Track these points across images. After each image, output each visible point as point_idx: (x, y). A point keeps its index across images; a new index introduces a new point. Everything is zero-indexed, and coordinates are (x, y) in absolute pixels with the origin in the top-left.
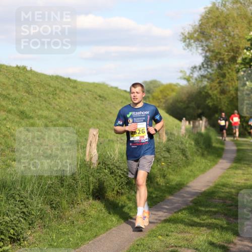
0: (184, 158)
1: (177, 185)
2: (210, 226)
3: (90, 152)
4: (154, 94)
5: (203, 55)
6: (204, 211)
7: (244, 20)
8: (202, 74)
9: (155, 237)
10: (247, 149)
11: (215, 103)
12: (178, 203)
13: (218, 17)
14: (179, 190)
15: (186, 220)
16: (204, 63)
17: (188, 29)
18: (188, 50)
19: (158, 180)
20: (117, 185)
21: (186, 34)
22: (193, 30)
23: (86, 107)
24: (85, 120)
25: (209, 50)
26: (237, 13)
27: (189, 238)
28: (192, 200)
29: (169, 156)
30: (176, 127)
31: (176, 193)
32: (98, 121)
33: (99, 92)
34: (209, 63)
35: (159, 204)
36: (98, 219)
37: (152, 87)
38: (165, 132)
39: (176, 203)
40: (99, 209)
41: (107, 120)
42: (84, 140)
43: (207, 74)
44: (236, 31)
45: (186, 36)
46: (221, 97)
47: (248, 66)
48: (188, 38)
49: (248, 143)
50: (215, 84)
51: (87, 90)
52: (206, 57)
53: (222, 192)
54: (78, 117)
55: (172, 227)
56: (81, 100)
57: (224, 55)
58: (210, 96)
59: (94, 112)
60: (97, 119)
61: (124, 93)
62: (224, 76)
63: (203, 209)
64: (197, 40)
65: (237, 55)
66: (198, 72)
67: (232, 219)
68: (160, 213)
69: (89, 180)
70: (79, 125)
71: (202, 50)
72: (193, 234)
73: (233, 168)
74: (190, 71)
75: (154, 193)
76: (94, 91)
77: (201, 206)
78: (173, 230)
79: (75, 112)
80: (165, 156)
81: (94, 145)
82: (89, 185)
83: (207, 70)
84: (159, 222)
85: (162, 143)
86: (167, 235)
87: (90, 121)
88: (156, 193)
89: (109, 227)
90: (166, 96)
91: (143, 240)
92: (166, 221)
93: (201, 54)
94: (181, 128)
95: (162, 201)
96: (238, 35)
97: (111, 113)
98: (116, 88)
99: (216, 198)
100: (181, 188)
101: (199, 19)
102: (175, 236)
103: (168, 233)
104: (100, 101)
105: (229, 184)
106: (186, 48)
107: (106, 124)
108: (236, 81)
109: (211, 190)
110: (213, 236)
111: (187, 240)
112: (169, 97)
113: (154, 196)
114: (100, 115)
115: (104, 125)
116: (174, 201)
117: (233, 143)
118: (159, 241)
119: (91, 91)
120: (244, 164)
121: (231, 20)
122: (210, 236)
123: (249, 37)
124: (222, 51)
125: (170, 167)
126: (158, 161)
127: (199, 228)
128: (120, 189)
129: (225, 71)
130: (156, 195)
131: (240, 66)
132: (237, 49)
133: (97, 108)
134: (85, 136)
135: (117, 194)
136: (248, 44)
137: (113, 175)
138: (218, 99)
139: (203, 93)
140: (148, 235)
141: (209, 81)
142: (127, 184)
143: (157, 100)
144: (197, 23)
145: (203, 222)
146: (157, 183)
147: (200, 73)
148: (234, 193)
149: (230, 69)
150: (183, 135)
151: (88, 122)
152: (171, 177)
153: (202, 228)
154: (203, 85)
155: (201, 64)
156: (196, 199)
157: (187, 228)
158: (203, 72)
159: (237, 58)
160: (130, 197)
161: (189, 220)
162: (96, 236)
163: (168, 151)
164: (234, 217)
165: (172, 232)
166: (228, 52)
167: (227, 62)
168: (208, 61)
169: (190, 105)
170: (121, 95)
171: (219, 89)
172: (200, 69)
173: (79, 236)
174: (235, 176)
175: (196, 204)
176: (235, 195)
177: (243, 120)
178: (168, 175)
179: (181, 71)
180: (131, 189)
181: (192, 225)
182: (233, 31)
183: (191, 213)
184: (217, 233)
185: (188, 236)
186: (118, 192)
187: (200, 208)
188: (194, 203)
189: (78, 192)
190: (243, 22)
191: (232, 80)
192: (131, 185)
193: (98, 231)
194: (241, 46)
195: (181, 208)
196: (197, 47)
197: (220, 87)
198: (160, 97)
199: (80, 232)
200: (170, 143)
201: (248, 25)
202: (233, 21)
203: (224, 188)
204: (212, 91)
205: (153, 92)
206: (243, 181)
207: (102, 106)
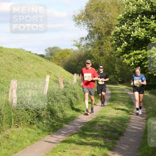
0: (75, 100)
1: (71, 117)
2: (93, 145)
3: (11, 96)
4: (55, 56)
5: (88, 30)
6: (89, 134)
7: (115, 7)
8: (87, 43)
9: (56, 152)
10: (118, 93)
11: (96, 62)
12: (72, 130)
13: (98, 4)
14: (72, 121)
15: (77, 141)
16: (89, 36)
17: (78, 13)
18: (78, 27)
19: (58, 114)
20: (30, 118)
21: (77, 16)
22: (81, 13)
23: (9, 65)
24: (8, 74)
25: (92, 27)
26: (110, 2)
27: (78, 152)
28: (81, 128)
29: (66, 98)
30: (70, 78)
31: (70, 123)
32: (17, 75)
33: (18, 55)
34: (92, 35)
35: (59, 130)
36: (17, 141)
37: (54, 51)
38: (62, 81)
39: (70, 130)
40: (18, 134)
41: (24, 74)
42: (8, 88)
43: (91, 43)
44: (111, 14)
45: (76, 17)
46: (100, 58)
47: (118, 37)
48: (78, 19)
49: (119, 88)
50: (97, 49)
51: (10, 53)
52: (90, 31)
53: (101, 122)
54: (3, 72)
55: (67, 145)
56: (5, 61)
57: (102, 30)
58: (93, 57)
59: (15, 69)
60: (16, 73)
61: (35, 55)
62: (102, 44)
63: (88, 133)
64: (84, 20)
65: (111, 30)
66: (85, 41)
67: (107, 140)
68: (60, 137)
69: (11, 115)
70: (5, 78)
71: (88, 26)
72: (81, 150)
73: (108, 106)
74: (79, 40)
75: (55, 123)
76: (15, 54)
77: (87, 131)
78: (68, 147)
79: (2, 69)
80: (63, 98)
81: (14, 91)
82: (11, 118)
83: (91, 40)
84: (59, 142)
85: (61, 89)
86: (64, 151)
87: (12, 75)
88: (57, 123)
89: (25, 146)
90: (63, 58)
91: (48, 154)
92: (63, 142)
93: (87, 29)
94: (73, 79)
95: (60, 129)
96: (111, 16)
97: (26, 69)
98: (30, 52)
99: (97, 125)
100: (74, 119)
101: (85, 6)
102: (69, 151)
103: (64, 150)
104: (18, 61)
105: (105, 116)
106: (77, 25)
107: (23, 77)
108: (110, 47)
109: (94, 120)
110: (95, 151)
111: (77, 154)
112: (65, 58)
113: (55, 125)
114: (19, 70)
115: (21, 77)
116: (69, 128)
117: (108, 89)
118: (58, 155)
119: (12, 54)
120: (115, 103)
121: (107, 7)
122: (93, 151)
123: (119, 18)
124: (101, 27)
125: (66, 105)
126: (58, 101)
127: (85, 146)
128: (32, 121)
129: (103, 41)
130: (56, 125)
131: (113, 37)
132: (111, 26)
133: (16, 65)
134: (8, 85)
135: (30, 124)
136: (118, 23)
137: (27, 112)
138: (99, 59)
139: (89, 55)
140: (51, 151)
141: (92, 48)
142: (37, 117)
143: (57, 60)
144: (84, 8)
145: (88, 142)
146: (57, 116)
147: (86, 42)
148: (109, 122)
149: (106, 39)
150: (75, 84)
151: (10, 76)
152: (67, 112)
153: (87, 146)
154: (88, 50)
155: (87, 36)
156: (83, 126)
157: (77, 146)
158: (88, 41)
159: (111, 32)
160: (39, 126)
161: (79, 140)
162: (16, 152)
163: (65, 94)
164: (109, 138)
165: (67, 149)
166: (105, 28)
167: (104, 35)
168: (91, 34)
169: (80, 63)
170: (33, 57)
171: (99, 53)
172: (86, 39)
173: (4, 153)
174: (110, 111)
175: (83, 130)
176: (109, 124)
177: (115, 73)
178: (65, 111)
179: (74, 41)
180: (39, 120)
181: (81, 144)
182: (108, 14)
183: (80, 136)
184: (97, 149)
185: (78, 151)
186: (31, 123)
187: (86, 133)
188: (82, 129)
189: (3, 123)
190: (115, 8)
191: (107, 46)
192: (39, 118)
193: (17, 149)
194: (114, 24)
195: (74, 133)
196: (84, 24)
197: (100, 51)
198: (59, 58)
199: (4, 150)
200: (66, 89)
201: (118, 10)
202: (108, 7)
203: (102, 119)
204: (95, 54)
205: (55, 55)
206: (115, 114)
207: (20, 64)
